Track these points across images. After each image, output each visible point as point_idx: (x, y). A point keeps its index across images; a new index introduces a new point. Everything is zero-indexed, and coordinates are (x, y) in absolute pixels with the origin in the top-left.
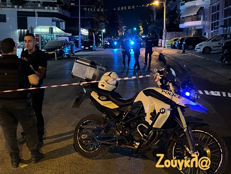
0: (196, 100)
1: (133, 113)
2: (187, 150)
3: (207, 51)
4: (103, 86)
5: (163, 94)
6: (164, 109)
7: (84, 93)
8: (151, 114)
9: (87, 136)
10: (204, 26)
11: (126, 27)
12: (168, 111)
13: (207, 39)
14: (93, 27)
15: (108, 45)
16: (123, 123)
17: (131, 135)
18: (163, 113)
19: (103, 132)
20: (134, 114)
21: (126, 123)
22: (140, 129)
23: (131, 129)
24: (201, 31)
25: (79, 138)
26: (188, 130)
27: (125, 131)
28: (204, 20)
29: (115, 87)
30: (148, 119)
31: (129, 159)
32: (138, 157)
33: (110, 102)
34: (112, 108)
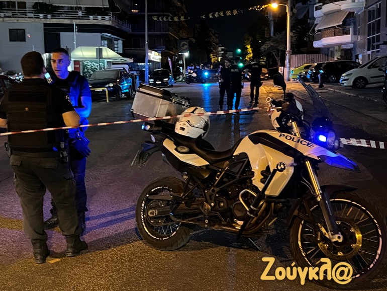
0: (336, 150)
1: (232, 172)
2: (322, 232)
3: (359, 84)
4: (183, 129)
5: (283, 139)
6: (284, 164)
7: (151, 142)
8: (262, 173)
9: (158, 212)
10: (355, 43)
11: (223, 48)
12: (291, 167)
13: (361, 65)
14: (169, 48)
15: (194, 77)
16: (217, 189)
17: (230, 209)
18: (281, 170)
19: (183, 205)
20: (235, 173)
21: (221, 189)
22: (245, 198)
23: (230, 199)
24: (351, 52)
25: (144, 217)
26: (323, 199)
27: (220, 202)
28: (355, 33)
29: (202, 131)
30: (257, 181)
31: (227, 251)
32: (242, 248)
33: (195, 155)
34: (198, 165)
